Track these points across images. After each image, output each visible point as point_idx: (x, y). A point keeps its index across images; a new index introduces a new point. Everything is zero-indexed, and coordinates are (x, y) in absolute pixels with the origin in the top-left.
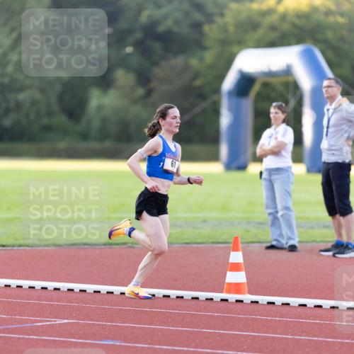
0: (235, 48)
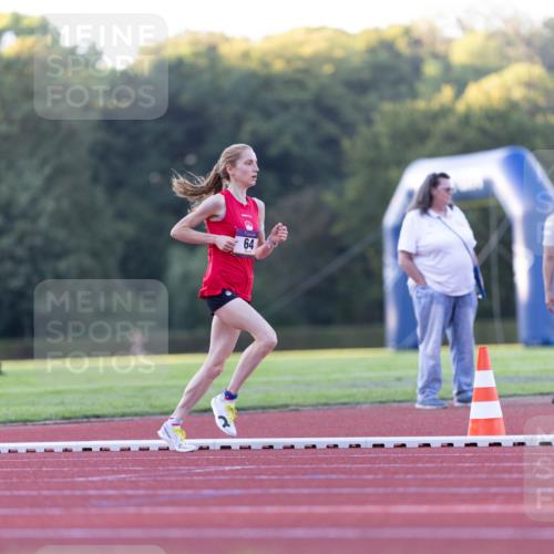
0: (393, 173)
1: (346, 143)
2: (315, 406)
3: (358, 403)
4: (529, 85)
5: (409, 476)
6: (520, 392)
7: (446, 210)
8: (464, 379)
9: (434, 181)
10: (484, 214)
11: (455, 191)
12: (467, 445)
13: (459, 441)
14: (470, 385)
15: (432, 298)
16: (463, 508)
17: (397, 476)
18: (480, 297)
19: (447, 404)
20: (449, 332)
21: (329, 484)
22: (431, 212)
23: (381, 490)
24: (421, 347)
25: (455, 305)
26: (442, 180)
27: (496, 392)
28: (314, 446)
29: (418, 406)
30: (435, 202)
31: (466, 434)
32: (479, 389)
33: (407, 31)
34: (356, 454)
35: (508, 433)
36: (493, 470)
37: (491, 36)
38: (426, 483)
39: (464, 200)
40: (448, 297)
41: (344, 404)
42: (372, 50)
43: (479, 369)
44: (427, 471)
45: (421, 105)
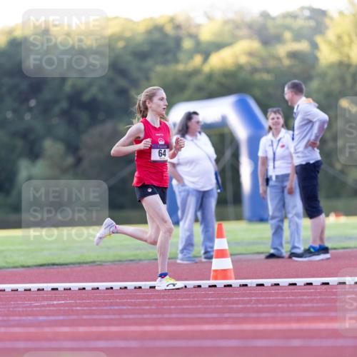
1: (133, 93)
2: (113, 262)
3: (140, 260)
4: (251, 54)
5: (173, 307)
6: (244, 251)
7: (196, 136)
8: (209, 244)
9: (189, 116)
10: (222, 138)
11: (202, 123)
12: (210, 286)
13: (205, 283)
14: (212, 248)
15: (188, 193)
16: (206, 327)
17: (165, 307)
18: (219, 191)
19: (197, 260)
20: (199, 214)
21: (121, 312)
22: (188, 137)
23: (154, 316)
24: (181, 223)
25: (203, 196)
26: (194, 116)
27: (228, 253)
28: (112, 288)
29: (179, 261)
30: (190, 130)
31: (209, 279)
32: (218, 251)
33: (172, 20)
34: (139, 293)
35: (236, 279)
36: (227, 302)
37: (226, 22)
38: (183, 311)
39: (209, 129)
40: (198, 192)
41: (131, 260)
42: (149, 32)
43: (218, 237)
44: (184, 303)
45: (181, 67)
